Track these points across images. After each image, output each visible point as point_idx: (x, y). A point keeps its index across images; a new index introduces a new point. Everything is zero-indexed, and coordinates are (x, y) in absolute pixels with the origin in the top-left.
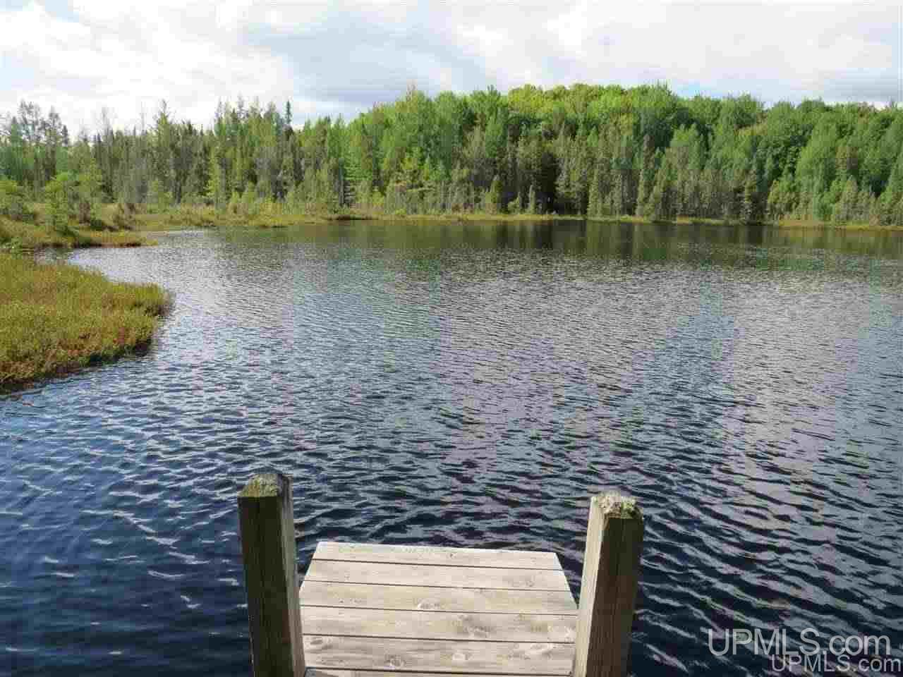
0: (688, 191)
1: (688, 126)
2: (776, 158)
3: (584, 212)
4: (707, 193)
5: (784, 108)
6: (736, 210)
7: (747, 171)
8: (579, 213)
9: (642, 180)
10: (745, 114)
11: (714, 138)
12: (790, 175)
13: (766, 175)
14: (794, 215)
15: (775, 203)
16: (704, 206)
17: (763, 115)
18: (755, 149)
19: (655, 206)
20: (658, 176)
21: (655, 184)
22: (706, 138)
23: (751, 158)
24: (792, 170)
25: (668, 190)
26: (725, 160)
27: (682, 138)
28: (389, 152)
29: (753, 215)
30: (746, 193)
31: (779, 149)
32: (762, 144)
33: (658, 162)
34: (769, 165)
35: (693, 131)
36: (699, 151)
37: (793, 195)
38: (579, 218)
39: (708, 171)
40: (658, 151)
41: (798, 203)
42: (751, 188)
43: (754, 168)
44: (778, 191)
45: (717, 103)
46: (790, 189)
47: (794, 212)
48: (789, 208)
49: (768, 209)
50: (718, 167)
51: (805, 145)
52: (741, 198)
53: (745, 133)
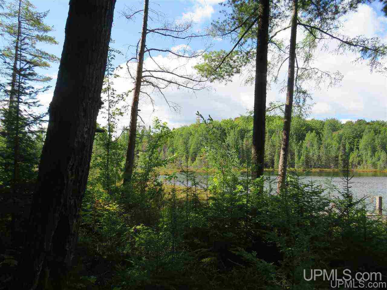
0: (315, 158)
1: (312, 132)
2: (350, 143)
3: (273, 167)
4: (324, 158)
5: (350, 124)
6: (336, 165)
7: (339, 149)
8: (271, 168)
9: (296, 154)
10: (334, 126)
11: (323, 136)
12: (357, 150)
13: (347, 150)
14: (361, 166)
15: (353, 162)
16: (323, 164)
17: (342, 126)
18: (341, 140)
19: (303, 164)
20: (302, 152)
21: (301, 155)
22: (320, 136)
23: (340, 144)
24: (358, 148)
25: (307, 157)
26: (329, 144)
27: (310, 136)
28: (193, 145)
29: (344, 167)
30: (340, 158)
31: (351, 140)
32: (343, 138)
33: (301, 146)
34: (347, 146)
35: (314, 134)
36: (317, 141)
37: (360, 159)
38: (271, 169)
39: (323, 150)
40: (301, 142)
41: (362, 162)
42: (341, 156)
43: (342, 148)
44: (353, 157)
45: (322, 122)
46: (358, 156)
47: (362, 165)
48: (359, 163)
49: (350, 164)
50: (326, 148)
51: (361, 138)
52: (338, 160)
53: (335, 134)
